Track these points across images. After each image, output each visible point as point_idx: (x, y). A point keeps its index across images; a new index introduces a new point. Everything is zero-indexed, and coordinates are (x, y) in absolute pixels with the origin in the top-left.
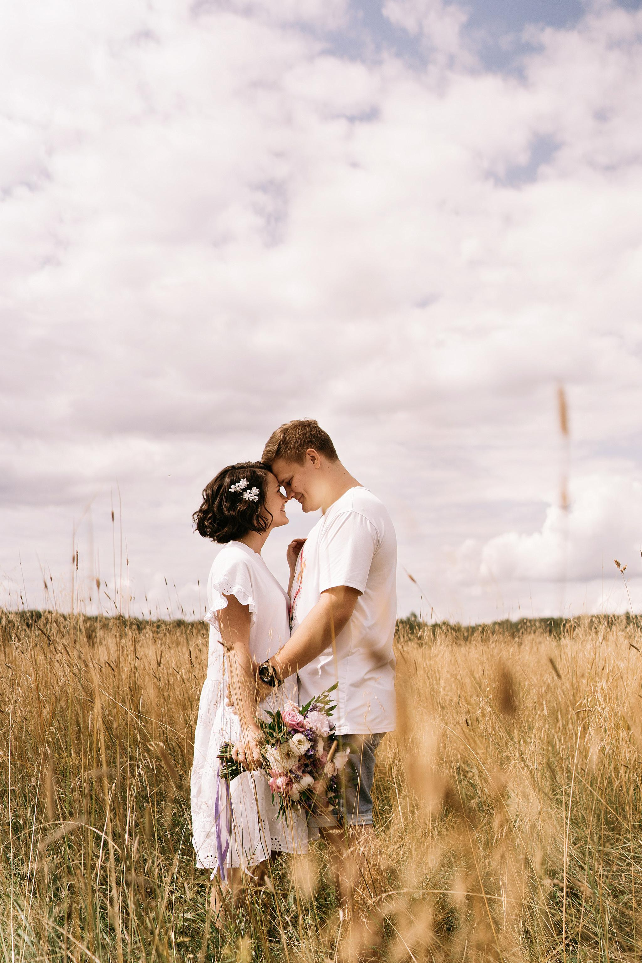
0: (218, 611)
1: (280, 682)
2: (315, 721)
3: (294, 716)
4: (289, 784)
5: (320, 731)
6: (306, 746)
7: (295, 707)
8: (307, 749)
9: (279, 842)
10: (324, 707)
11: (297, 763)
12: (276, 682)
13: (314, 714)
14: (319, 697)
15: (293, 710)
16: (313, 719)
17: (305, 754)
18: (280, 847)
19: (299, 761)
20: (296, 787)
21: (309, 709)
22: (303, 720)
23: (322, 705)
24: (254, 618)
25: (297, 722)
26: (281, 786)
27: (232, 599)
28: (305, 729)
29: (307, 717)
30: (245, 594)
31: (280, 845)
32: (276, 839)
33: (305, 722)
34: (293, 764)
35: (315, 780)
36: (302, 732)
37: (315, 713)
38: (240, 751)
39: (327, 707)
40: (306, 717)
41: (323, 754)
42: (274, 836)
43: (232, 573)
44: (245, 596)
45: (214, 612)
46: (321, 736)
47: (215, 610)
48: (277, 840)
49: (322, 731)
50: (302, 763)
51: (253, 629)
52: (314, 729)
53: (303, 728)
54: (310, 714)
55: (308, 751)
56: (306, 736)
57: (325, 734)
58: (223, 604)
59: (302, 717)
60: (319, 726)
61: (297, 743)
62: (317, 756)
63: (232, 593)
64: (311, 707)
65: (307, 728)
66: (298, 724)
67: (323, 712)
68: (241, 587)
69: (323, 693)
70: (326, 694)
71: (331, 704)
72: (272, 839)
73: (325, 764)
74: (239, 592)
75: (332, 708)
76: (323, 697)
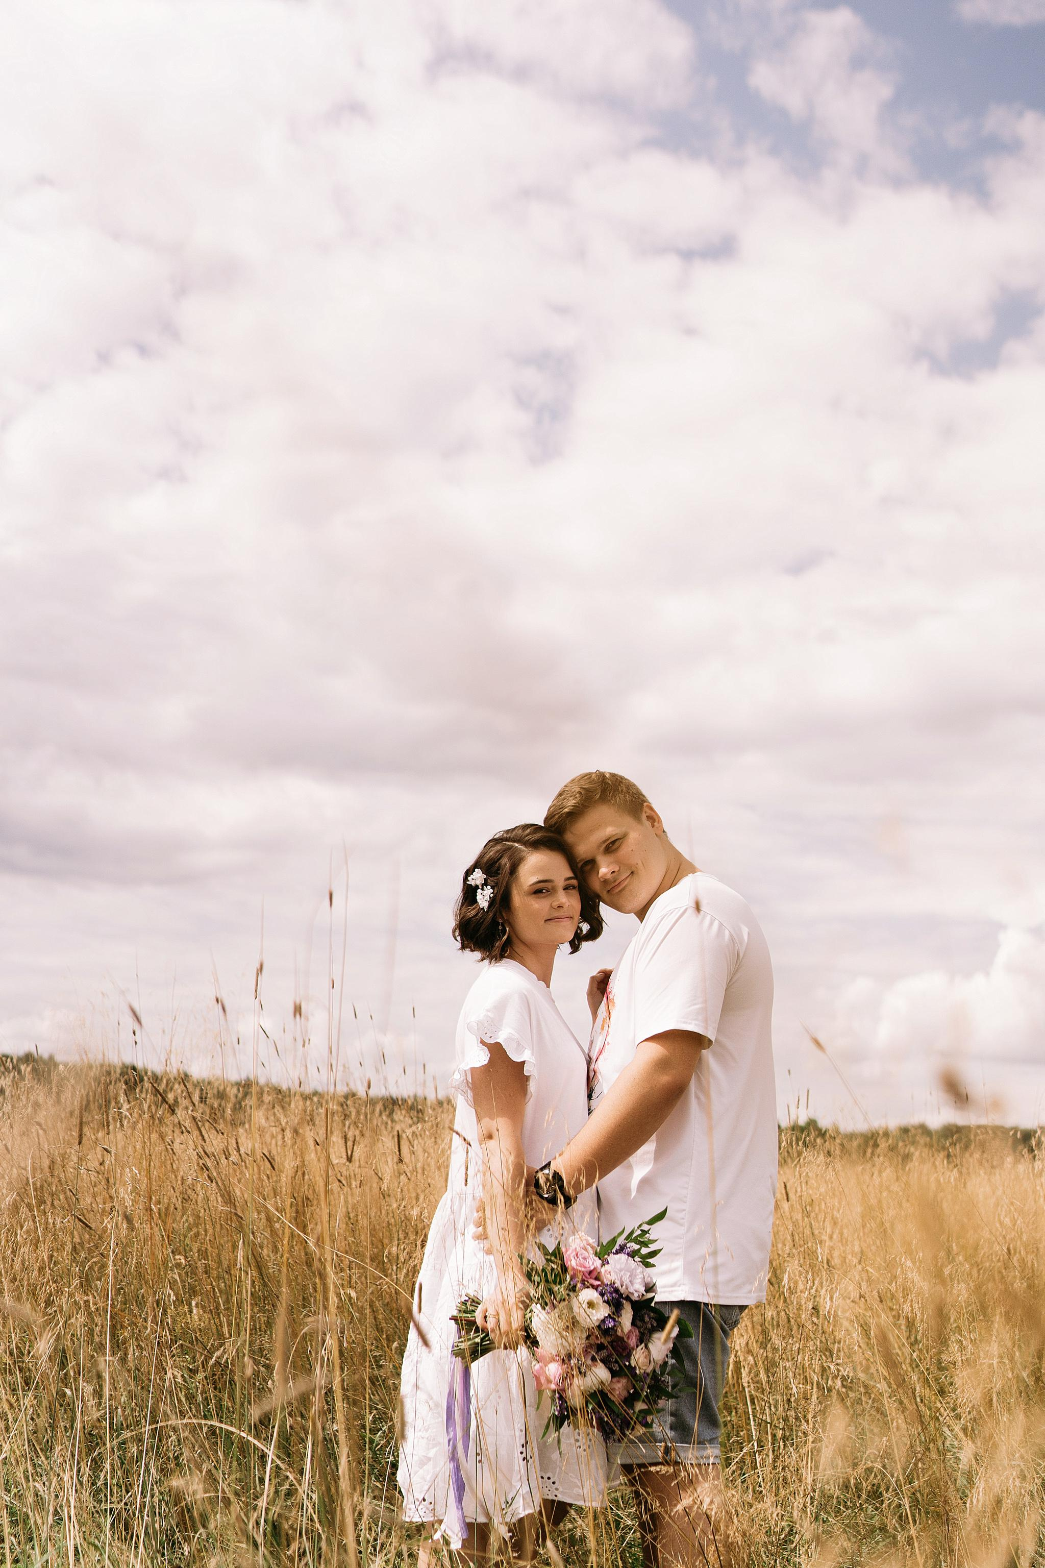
0: (472, 1069)
1: (568, 1201)
2: (621, 1270)
3: (585, 1259)
4: (567, 1376)
5: (627, 1288)
6: (603, 1311)
7: (589, 1244)
8: (602, 1317)
9: (554, 1483)
10: (639, 1250)
11: (584, 1341)
12: (560, 1198)
13: (620, 1259)
14: (632, 1233)
15: (586, 1250)
16: (618, 1267)
17: (599, 1327)
18: (557, 1493)
19: (588, 1338)
20: (578, 1382)
21: (614, 1250)
22: (599, 1266)
23: (637, 1247)
24: (532, 1087)
25: (588, 1270)
26: (552, 1378)
27: (497, 1051)
28: (602, 1282)
29: (608, 1263)
30: (519, 1044)
31: (557, 1489)
32: (549, 1478)
33: (603, 1270)
34: (577, 1342)
35: (613, 1377)
36: (595, 1288)
37: (623, 1257)
38: (491, 1312)
39: (644, 1251)
40: (605, 1262)
41: (630, 1331)
42: (546, 1473)
43: (500, 1007)
44: (520, 1048)
45: (465, 1071)
46: (628, 1298)
47: (467, 1068)
48: (552, 1480)
49: (631, 1290)
50: (592, 1342)
51: (530, 1108)
52: (618, 1285)
53: (599, 1280)
54: (612, 1258)
55: (603, 1321)
56: (602, 1295)
57: (636, 1295)
58: (481, 1058)
59: (598, 1262)
60: (626, 1280)
61: (585, 1305)
62: (619, 1333)
63: (498, 1041)
64: (617, 1247)
65: (606, 1282)
66: (590, 1272)
67: (637, 1259)
68: (513, 1032)
69: (640, 1226)
70: (645, 1227)
71: (653, 1247)
72: (542, 1477)
73: (633, 1349)
74: (508, 1039)
75: (653, 1254)
76: (639, 1232)
